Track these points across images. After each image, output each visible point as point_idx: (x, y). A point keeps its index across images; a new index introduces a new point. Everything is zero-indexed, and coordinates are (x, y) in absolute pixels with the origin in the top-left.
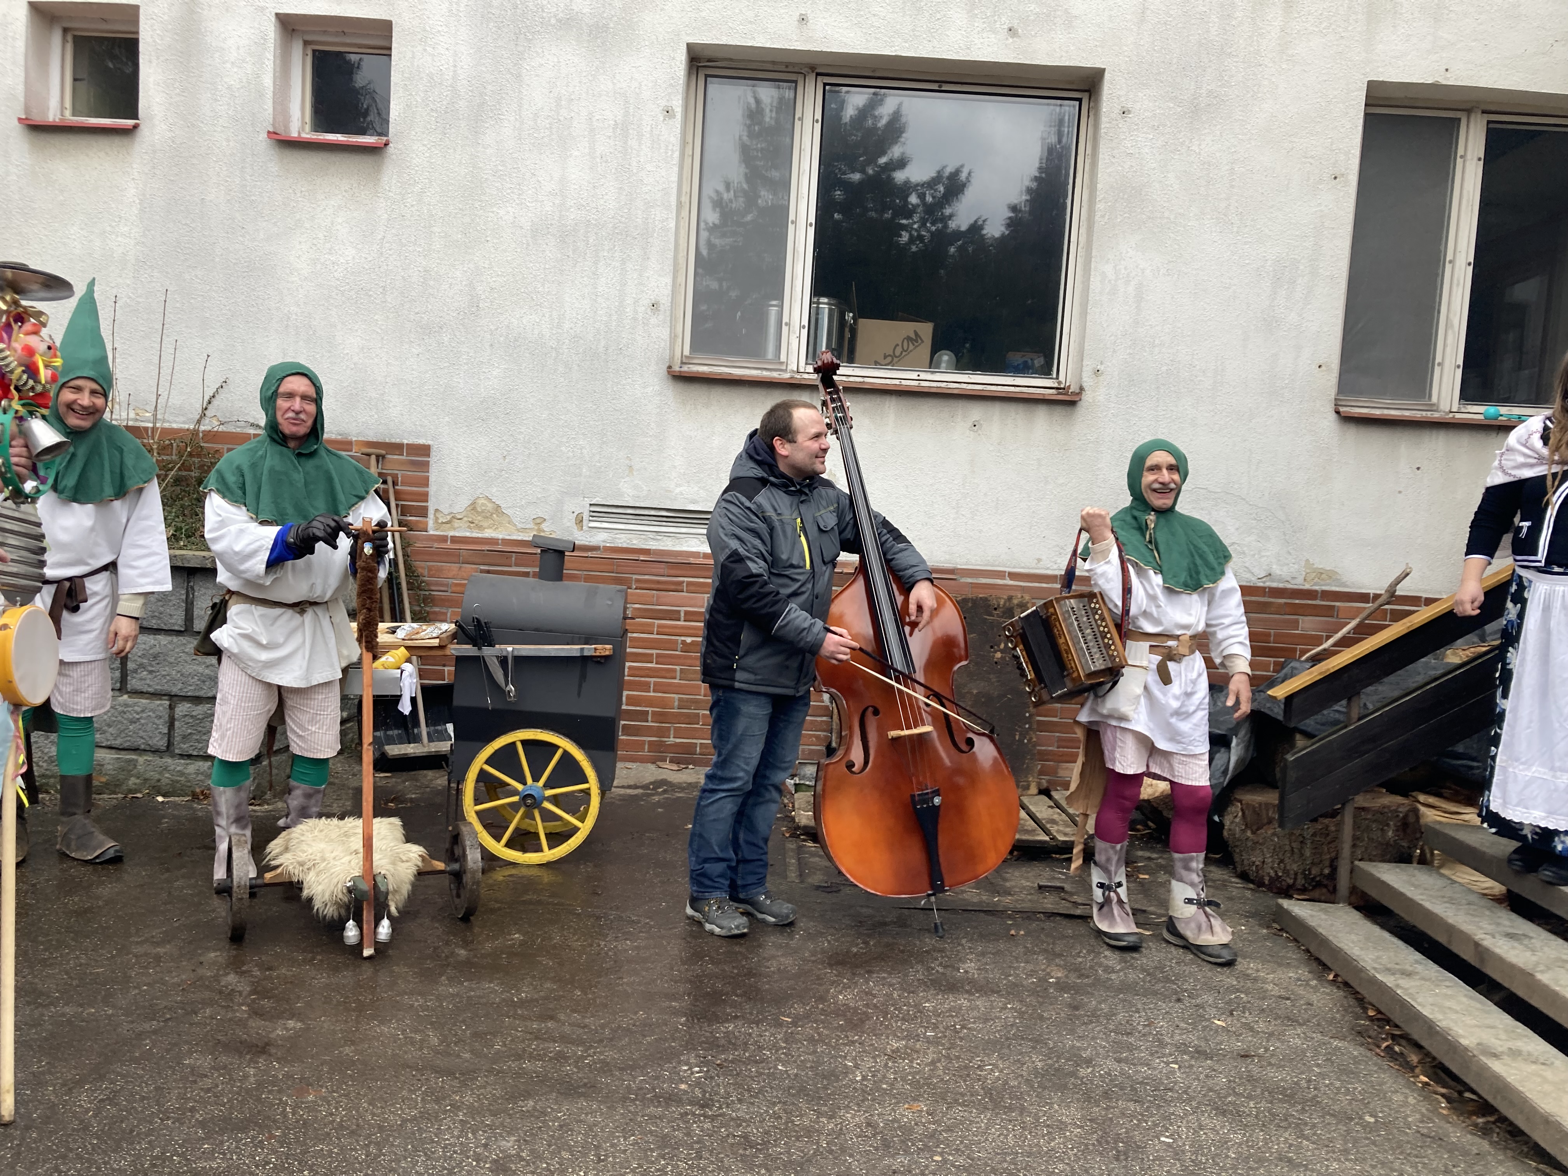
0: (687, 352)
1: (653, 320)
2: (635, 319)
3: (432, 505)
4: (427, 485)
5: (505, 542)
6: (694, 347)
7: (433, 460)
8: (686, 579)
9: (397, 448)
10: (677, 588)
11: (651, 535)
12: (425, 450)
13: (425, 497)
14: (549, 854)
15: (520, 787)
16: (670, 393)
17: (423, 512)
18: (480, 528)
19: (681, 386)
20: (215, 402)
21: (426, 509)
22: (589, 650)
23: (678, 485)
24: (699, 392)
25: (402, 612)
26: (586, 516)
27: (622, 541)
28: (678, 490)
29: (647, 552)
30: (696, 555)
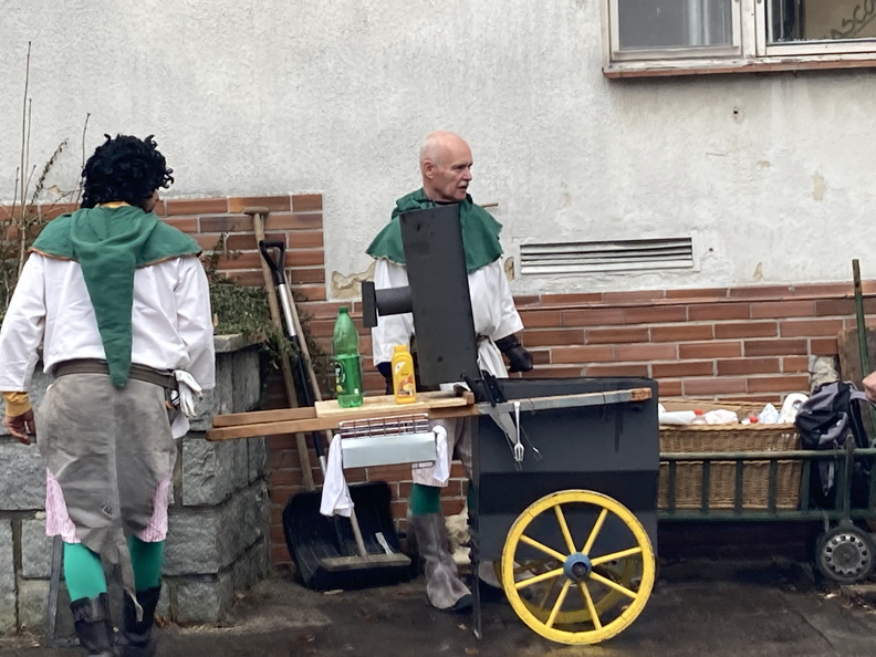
0: (616, 47)
1: (580, 15)
2: (557, 16)
3: (328, 268)
4: (322, 244)
6: (624, 42)
7: (325, 212)
8: (650, 326)
9: (281, 201)
10: (641, 337)
11: (599, 276)
12: (316, 201)
13: (320, 259)
14: (602, 632)
15: (563, 558)
16: (608, 98)
17: (319, 277)
19: (619, 91)
20: (53, 169)
21: (322, 272)
22: (626, 395)
23: (627, 212)
24: (643, 96)
26: (517, 263)
27: (565, 286)
28: (628, 217)
29: (597, 296)
30: (658, 294)
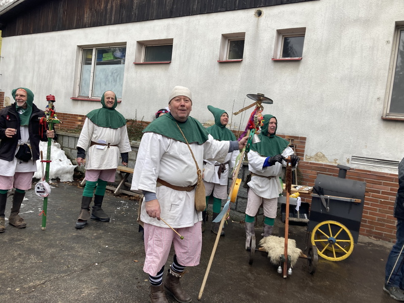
0: (388, 112)
1: (378, 103)
2: (372, 103)
3: (305, 154)
4: (304, 148)
5: (325, 165)
6: (390, 111)
7: (306, 141)
8: (383, 181)
9: (297, 138)
10: (380, 183)
11: (371, 167)
12: (305, 139)
13: (303, 151)
14: (336, 259)
15: (328, 237)
16: (382, 125)
17: (303, 155)
18: (318, 161)
19: (385, 122)
21: (303, 154)
22: (353, 200)
23: (382, 152)
24: (392, 125)
25: (295, 181)
26: (350, 160)
27: (362, 167)
28: (382, 153)
29: (370, 171)
30: (387, 174)
